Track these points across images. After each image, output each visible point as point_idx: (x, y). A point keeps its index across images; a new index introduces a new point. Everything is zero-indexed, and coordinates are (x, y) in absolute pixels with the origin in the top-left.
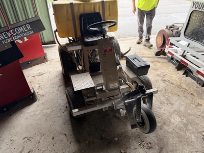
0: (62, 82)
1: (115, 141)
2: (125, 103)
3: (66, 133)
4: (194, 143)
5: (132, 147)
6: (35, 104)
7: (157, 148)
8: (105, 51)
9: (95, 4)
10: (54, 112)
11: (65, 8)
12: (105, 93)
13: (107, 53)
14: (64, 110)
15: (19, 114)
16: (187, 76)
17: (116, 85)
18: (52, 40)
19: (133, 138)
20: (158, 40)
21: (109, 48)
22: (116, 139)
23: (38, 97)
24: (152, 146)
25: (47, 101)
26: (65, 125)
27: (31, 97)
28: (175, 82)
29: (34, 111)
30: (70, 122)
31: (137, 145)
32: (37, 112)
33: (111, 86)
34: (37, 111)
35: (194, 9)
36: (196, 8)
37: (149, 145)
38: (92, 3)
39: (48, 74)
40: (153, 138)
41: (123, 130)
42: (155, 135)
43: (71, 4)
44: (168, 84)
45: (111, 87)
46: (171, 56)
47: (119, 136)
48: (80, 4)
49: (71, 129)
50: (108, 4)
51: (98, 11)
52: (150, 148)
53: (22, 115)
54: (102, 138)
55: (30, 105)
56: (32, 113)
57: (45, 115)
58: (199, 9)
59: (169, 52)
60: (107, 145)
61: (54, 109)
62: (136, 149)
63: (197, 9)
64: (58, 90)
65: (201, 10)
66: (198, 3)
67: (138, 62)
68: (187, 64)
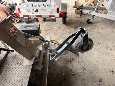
7: (74, 56)
8: (13, 33)
16: (45, 22)
17: (38, 51)
19: (66, 65)
24: (72, 58)
31: (70, 65)
41: (59, 68)
54: (61, 84)
67: (31, 28)
68: (41, 16)
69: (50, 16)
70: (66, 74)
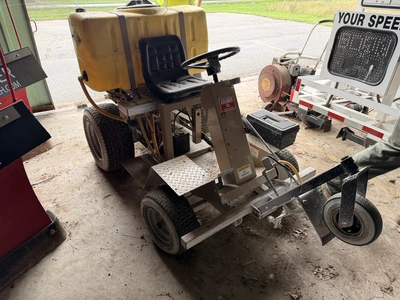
0: (107, 187)
1: (271, 280)
2: (300, 200)
3: (168, 291)
4: (394, 248)
5: (305, 282)
6: (65, 247)
7: (345, 272)
8: (224, 107)
9: (167, 18)
10: (119, 254)
11: (109, 26)
12: (233, 191)
13: (226, 110)
14: (139, 245)
15: (34, 278)
16: (344, 139)
17: (249, 171)
18: (44, 100)
19: (299, 266)
20: (263, 85)
21: (228, 101)
22: (271, 276)
23: (67, 230)
24: (337, 271)
25: (91, 234)
26: (157, 275)
27: (53, 231)
28: (317, 154)
29: (70, 263)
30: (164, 265)
31: (311, 277)
32: (79, 264)
33: (241, 175)
34: (77, 261)
35: (342, 24)
36: (345, 23)
37: (332, 270)
38: (160, 17)
39: (65, 175)
40: (332, 257)
41: (275, 256)
42: (331, 251)
43: (121, 18)
44: (308, 158)
45: (241, 177)
46: (306, 109)
47: (274, 269)
48: (139, 18)
49: (173, 280)
50: (190, 18)
51: (173, 33)
52: (335, 276)
53: (44, 278)
54: (245, 282)
55: (53, 250)
56: (67, 268)
57: (100, 265)
58: (352, 23)
59: (302, 103)
60: (261, 292)
61: (117, 248)
62: (313, 284)
63: (349, 24)
64: (106, 206)
65: (355, 25)
66: (348, 14)
67: (275, 123)
68: (341, 119)
69: (366, 129)
70: (277, 281)
